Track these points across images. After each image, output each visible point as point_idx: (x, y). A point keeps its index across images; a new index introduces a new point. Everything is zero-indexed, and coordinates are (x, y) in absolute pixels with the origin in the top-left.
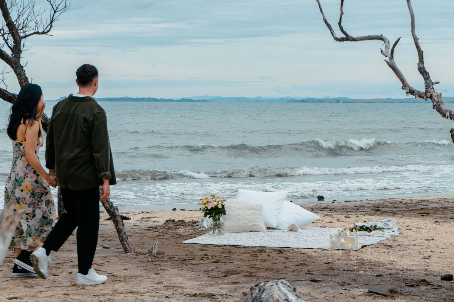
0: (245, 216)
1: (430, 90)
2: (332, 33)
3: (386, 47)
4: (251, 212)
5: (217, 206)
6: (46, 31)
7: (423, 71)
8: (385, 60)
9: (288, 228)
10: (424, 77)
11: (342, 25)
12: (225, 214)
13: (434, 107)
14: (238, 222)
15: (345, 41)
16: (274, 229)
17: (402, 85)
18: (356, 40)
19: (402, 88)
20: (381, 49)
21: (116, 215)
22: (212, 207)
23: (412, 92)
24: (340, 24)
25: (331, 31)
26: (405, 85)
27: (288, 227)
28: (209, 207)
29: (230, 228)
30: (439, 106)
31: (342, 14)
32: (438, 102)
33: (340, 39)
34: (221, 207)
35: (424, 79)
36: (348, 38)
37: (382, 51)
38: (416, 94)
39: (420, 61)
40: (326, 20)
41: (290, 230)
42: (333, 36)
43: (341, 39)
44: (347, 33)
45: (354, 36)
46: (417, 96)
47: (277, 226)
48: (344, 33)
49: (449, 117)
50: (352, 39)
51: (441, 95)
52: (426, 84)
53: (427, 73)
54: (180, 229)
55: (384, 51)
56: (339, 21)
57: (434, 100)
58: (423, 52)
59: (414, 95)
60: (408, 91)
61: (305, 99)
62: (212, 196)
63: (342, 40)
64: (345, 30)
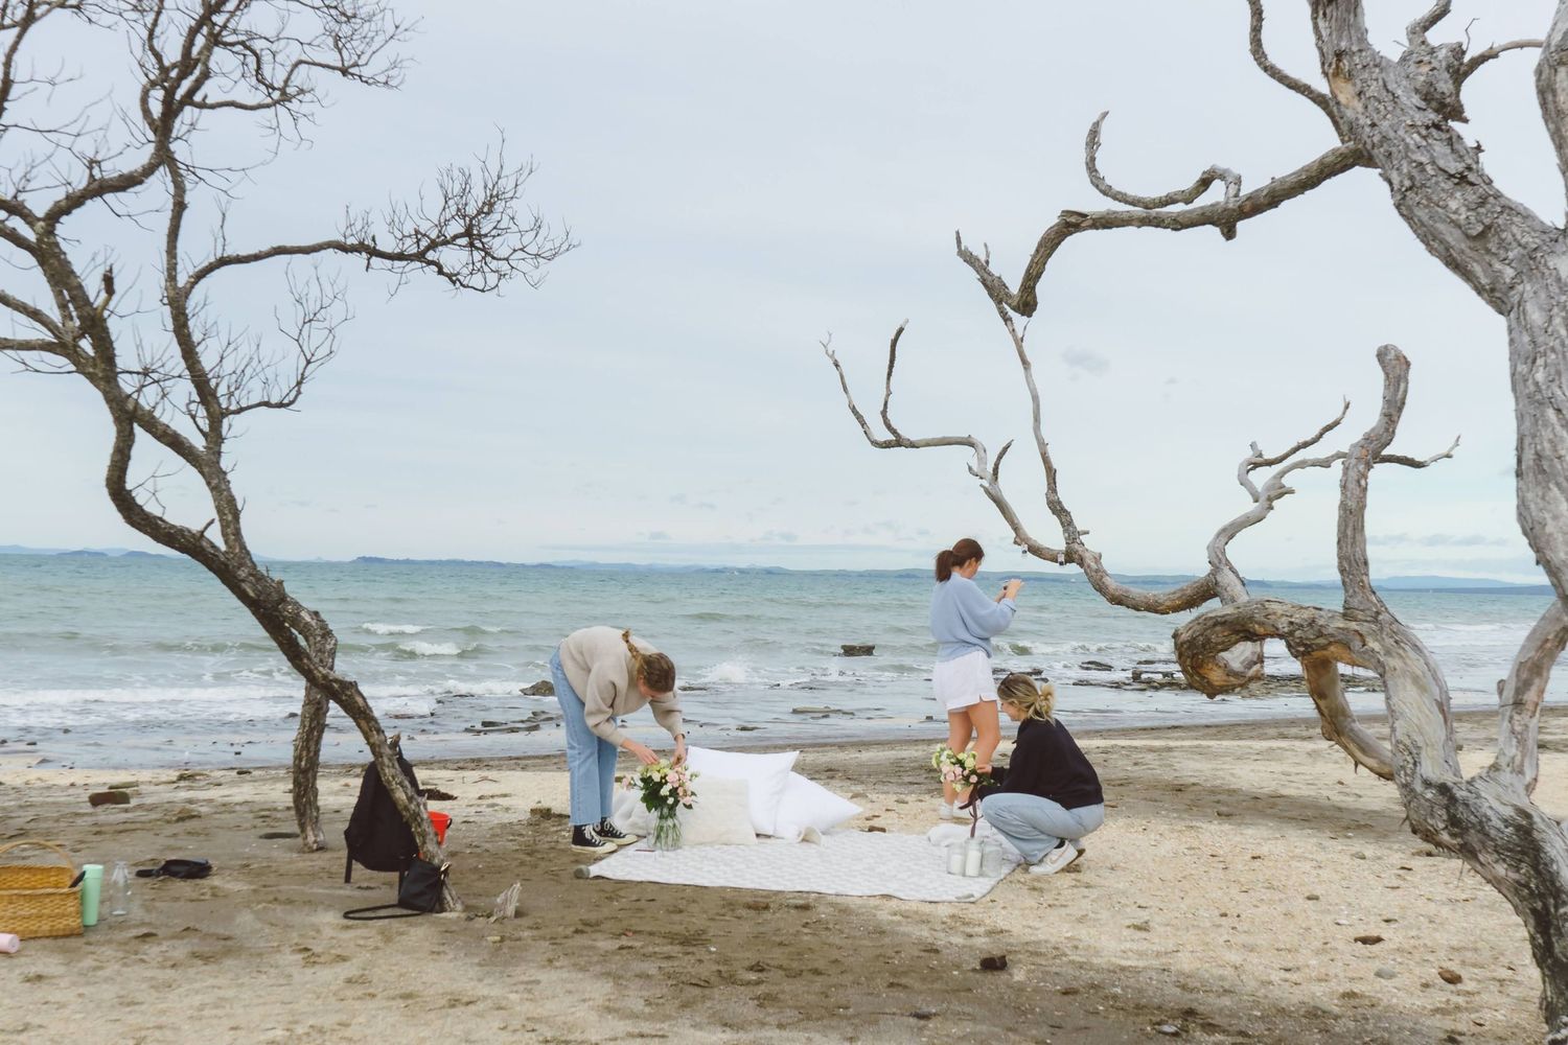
1: (1076, 546)
2: (865, 433)
3: (982, 461)
6: (286, 401)
7: (1057, 509)
8: (981, 485)
9: (799, 836)
10: (1061, 521)
11: (889, 415)
13: (1089, 583)
15: (893, 447)
16: (769, 837)
17: (1014, 535)
19: (1015, 542)
20: (967, 464)
21: (422, 820)
23: (1035, 550)
24: (884, 413)
25: (863, 426)
26: (1020, 538)
27: (797, 833)
30: (1101, 580)
31: (889, 394)
32: (1097, 571)
33: (882, 444)
35: (1062, 524)
36: (899, 442)
37: (970, 469)
38: (1043, 555)
39: (1049, 489)
40: (854, 406)
41: (804, 840)
42: (869, 438)
43: (885, 443)
44: (898, 431)
45: (913, 438)
46: (1047, 559)
47: (775, 830)
48: (894, 432)
50: (909, 443)
51: (1100, 556)
52: (1067, 535)
53: (1068, 513)
55: (975, 469)
56: (882, 408)
57: (1089, 566)
58: (1055, 469)
59: (1039, 557)
60: (1027, 548)
63: (887, 445)
64: (894, 425)
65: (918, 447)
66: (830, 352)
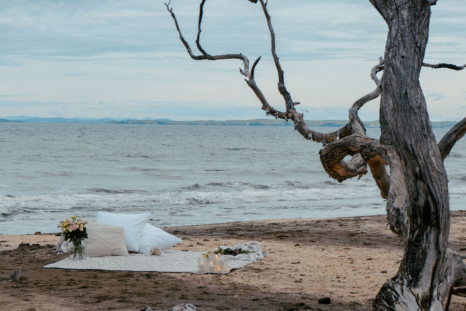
0: (106, 239)
1: (291, 110)
2: (189, 51)
3: (246, 67)
4: (112, 235)
5: (79, 229)
7: (283, 91)
8: (245, 80)
9: (151, 252)
10: (285, 98)
11: (200, 43)
12: (87, 237)
13: (296, 128)
14: (99, 245)
15: (203, 59)
16: (136, 253)
17: (262, 105)
18: (214, 59)
19: (263, 109)
20: (240, 68)
22: (73, 230)
23: (272, 112)
24: (197, 42)
25: (187, 49)
26: (265, 105)
27: (150, 251)
28: (71, 230)
29: (91, 252)
30: (301, 127)
31: (200, 31)
32: (300, 123)
33: (197, 58)
34: (83, 230)
35: (285, 99)
36: (205, 56)
37: (241, 71)
38: (276, 115)
39: (280, 81)
40: (182, 37)
41: (153, 254)
42: (190, 54)
43: (199, 57)
44: (205, 51)
45: (212, 55)
46: (278, 117)
47: (139, 250)
48: (202, 51)
49: (312, 138)
50: (210, 57)
51: (302, 115)
52: (287, 105)
53: (288, 94)
54: (36, 254)
55: (243, 70)
56: (196, 39)
57: (296, 120)
58: (283, 72)
59: (274, 116)
60: (269, 111)
61: (125, 120)
62: (73, 219)
64: (203, 48)
65: (215, 60)
66: (170, 9)
